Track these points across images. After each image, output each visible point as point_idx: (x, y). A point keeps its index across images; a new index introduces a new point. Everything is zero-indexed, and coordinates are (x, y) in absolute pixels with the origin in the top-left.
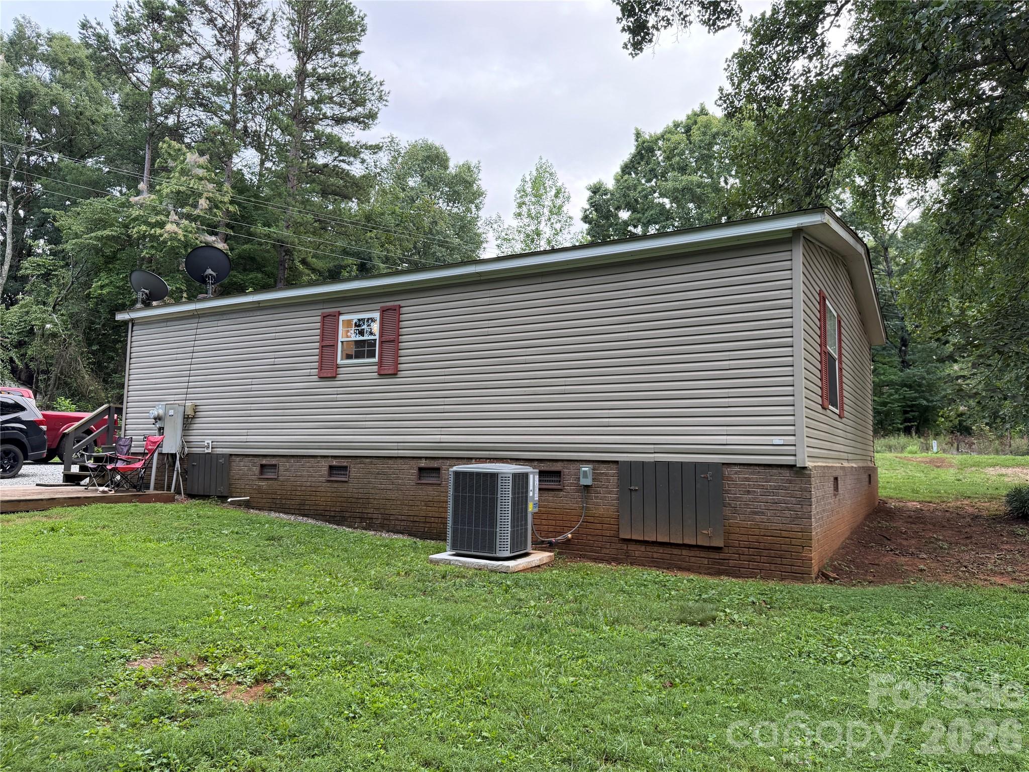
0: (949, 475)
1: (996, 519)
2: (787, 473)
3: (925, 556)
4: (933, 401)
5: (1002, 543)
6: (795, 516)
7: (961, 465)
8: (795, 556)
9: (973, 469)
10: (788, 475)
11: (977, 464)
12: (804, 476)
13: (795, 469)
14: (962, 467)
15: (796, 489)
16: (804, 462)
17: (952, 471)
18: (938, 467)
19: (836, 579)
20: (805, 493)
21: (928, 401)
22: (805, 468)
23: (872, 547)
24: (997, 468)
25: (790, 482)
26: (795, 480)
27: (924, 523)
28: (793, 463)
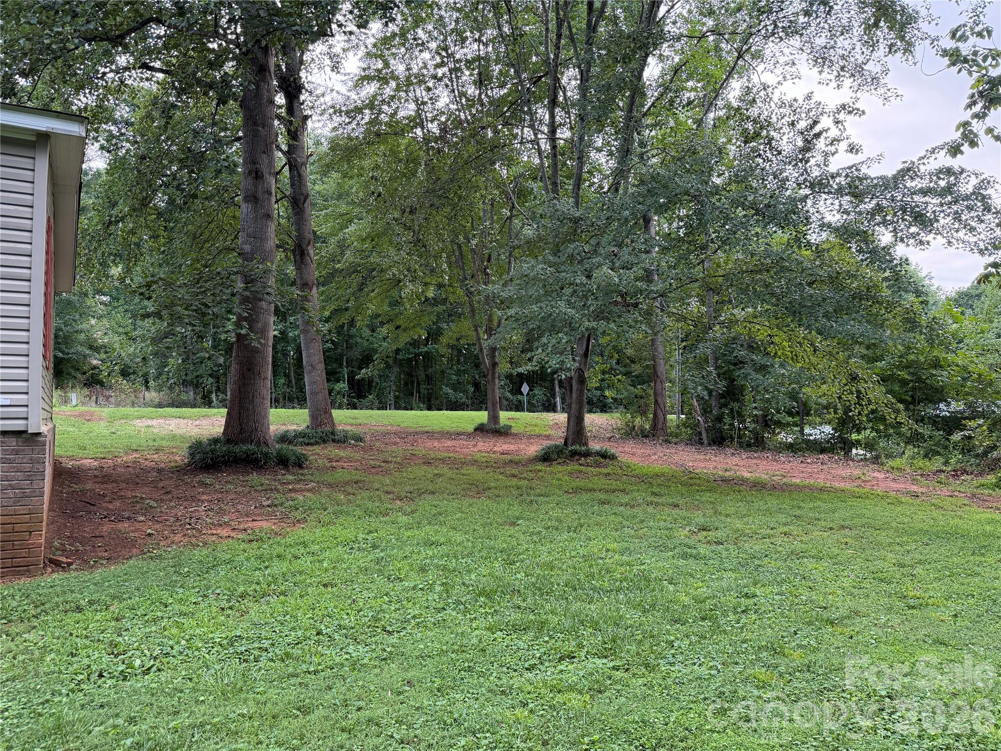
0: (101, 428)
1: (180, 471)
2: (13, 441)
3: (142, 518)
4: (68, 354)
5: (199, 493)
6: (21, 495)
7: (111, 417)
8: (18, 545)
9: (123, 421)
10: (14, 444)
11: (125, 417)
12: (36, 443)
13: (24, 436)
14: (111, 420)
15: (25, 461)
16: (39, 427)
17: (103, 424)
18: (89, 420)
19: (69, 564)
20: (37, 466)
21: (63, 352)
22: (38, 434)
23: (81, 516)
24: (144, 420)
25: (17, 453)
26: (24, 450)
27: (115, 481)
28: (22, 429)
